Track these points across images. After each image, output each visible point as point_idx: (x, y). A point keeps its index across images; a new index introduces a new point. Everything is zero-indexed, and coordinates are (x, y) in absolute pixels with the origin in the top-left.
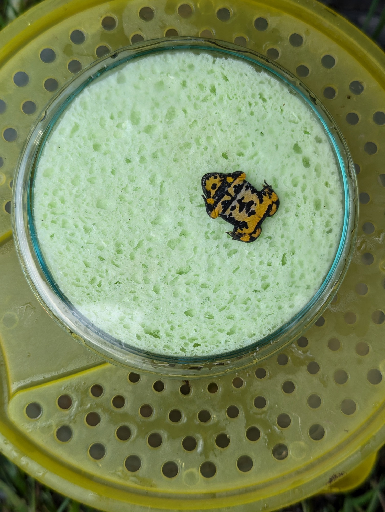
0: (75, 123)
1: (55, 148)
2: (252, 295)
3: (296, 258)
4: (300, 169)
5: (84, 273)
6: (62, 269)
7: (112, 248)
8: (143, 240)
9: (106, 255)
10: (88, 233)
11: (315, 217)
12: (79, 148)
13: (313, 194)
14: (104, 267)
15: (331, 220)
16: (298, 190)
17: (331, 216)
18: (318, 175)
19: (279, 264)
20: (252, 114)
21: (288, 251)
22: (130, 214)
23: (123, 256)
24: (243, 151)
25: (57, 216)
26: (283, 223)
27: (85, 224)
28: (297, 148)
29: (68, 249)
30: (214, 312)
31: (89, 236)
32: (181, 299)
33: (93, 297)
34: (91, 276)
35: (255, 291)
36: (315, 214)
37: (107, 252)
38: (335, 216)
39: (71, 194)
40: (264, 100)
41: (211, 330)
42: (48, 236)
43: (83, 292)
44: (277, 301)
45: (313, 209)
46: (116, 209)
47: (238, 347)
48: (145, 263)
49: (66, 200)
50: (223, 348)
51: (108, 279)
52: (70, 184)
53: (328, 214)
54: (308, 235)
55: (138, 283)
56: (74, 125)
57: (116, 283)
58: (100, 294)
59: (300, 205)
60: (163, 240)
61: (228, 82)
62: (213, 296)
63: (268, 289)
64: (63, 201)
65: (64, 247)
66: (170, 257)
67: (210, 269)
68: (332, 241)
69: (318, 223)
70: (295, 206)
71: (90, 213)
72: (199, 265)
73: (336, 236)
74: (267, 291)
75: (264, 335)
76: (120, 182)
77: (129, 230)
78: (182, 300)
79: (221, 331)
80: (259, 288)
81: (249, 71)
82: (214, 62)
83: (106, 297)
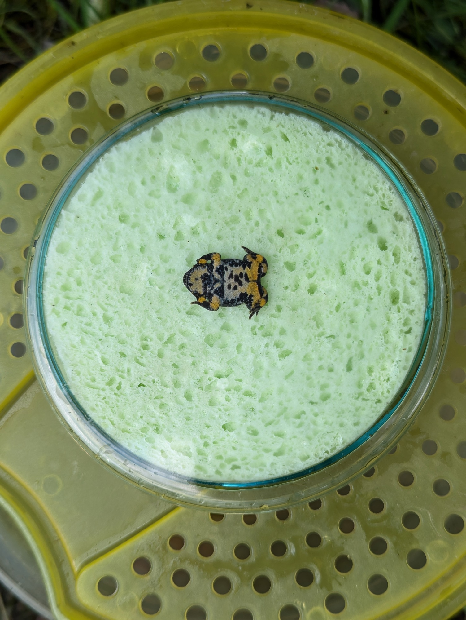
0: (99, 188)
1: (72, 216)
2: (307, 408)
3: (365, 364)
4: (374, 253)
5: (101, 372)
6: (74, 365)
7: (136, 343)
8: (174, 334)
9: (128, 351)
10: (108, 324)
11: (391, 313)
12: (101, 219)
13: (390, 284)
14: (126, 366)
15: (411, 317)
16: (370, 279)
17: (412, 312)
18: (397, 261)
19: (343, 370)
20: (316, 182)
21: (356, 355)
22: (161, 301)
23: (150, 353)
24: (303, 227)
25: (71, 301)
26: (350, 319)
27: (104, 312)
28: (371, 227)
29: (82, 342)
30: (259, 426)
31: (109, 327)
32: (218, 408)
33: (110, 402)
34: (110, 376)
35: (312, 403)
36: (391, 309)
37: (130, 347)
38: (416, 312)
39: (89, 275)
40: (332, 166)
41: (254, 449)
42: (59, 325)
43: (99, 395)
44: (338, 417)
45: (389, 303)
46: (144, 295)
47: (287, 472)
48: (176, 362)
49: (83, 282)
50: (268, 473)
51: (130, 381)
52: (90, 263)
53: (407, 310)
54: (381, 335)
55: (166, 386)
56: (97, 190)
57: (139, 386)
58: (119, 398)
59: (372, 297)
60: (200, 335)
61: (288, 142)
62: (258, 406)
63: (328, 401)
64: (79, 283)
65: (78, 339)
66: (207, 356)
67: (256, 374)
68: (410, 344)
69: (394, 321)
70: (366, 298)
71: (112, 298)
72: (242, 368)
73: (416, 337)
74: (326, 404)
75: (320, 458)
76: (150, 261)
77: (158, 321)
78: (220, 410)
79: (267, 451)
80: (316, 398)
81: (315, 130)
82: (272, 118)
83: (126, 403)
